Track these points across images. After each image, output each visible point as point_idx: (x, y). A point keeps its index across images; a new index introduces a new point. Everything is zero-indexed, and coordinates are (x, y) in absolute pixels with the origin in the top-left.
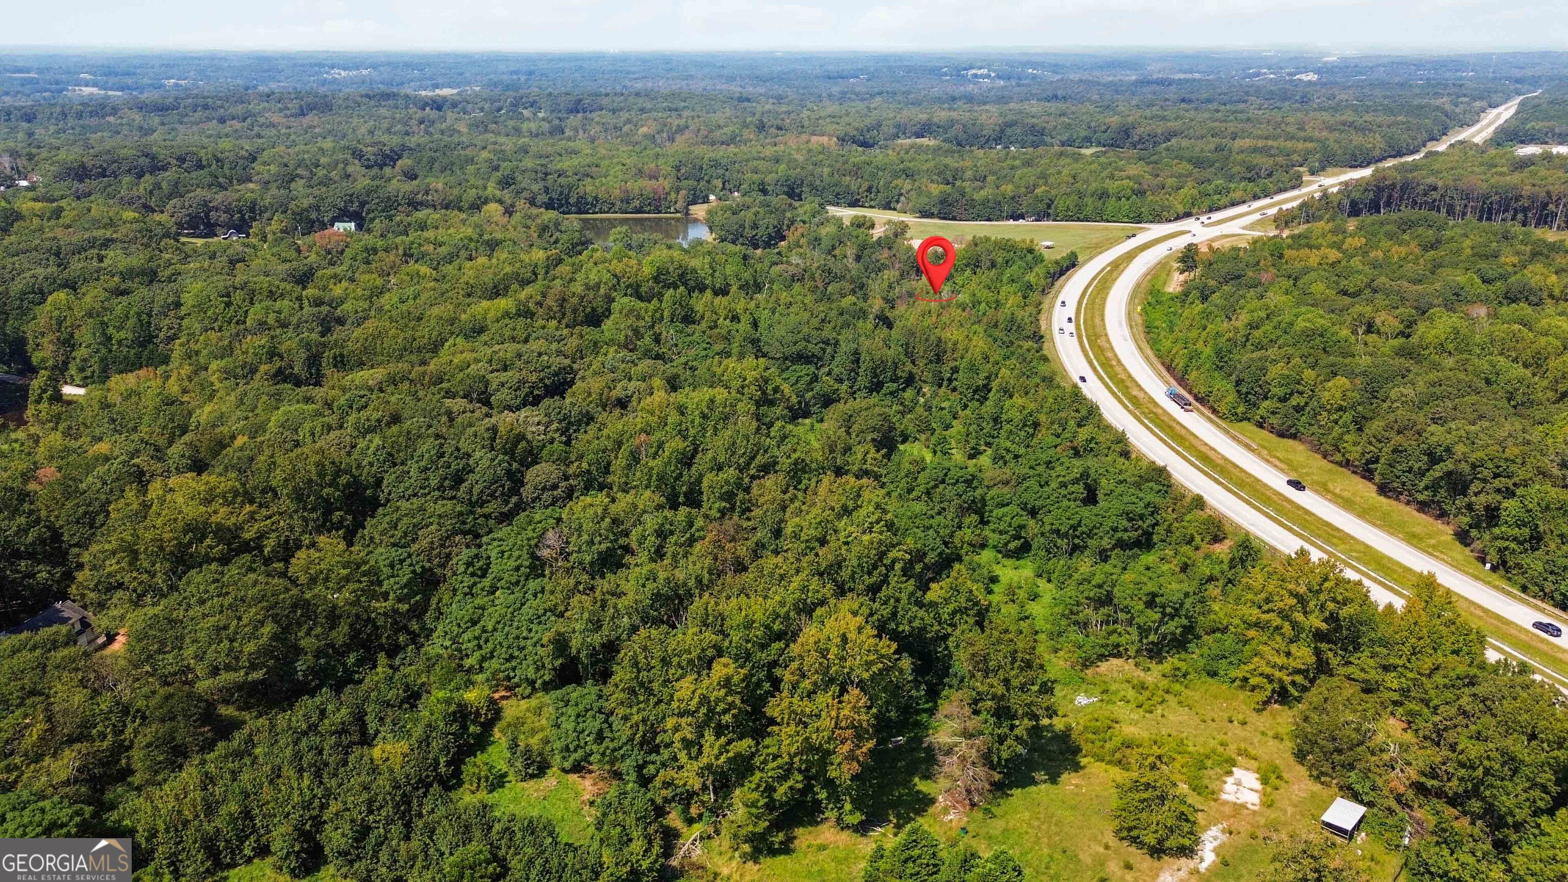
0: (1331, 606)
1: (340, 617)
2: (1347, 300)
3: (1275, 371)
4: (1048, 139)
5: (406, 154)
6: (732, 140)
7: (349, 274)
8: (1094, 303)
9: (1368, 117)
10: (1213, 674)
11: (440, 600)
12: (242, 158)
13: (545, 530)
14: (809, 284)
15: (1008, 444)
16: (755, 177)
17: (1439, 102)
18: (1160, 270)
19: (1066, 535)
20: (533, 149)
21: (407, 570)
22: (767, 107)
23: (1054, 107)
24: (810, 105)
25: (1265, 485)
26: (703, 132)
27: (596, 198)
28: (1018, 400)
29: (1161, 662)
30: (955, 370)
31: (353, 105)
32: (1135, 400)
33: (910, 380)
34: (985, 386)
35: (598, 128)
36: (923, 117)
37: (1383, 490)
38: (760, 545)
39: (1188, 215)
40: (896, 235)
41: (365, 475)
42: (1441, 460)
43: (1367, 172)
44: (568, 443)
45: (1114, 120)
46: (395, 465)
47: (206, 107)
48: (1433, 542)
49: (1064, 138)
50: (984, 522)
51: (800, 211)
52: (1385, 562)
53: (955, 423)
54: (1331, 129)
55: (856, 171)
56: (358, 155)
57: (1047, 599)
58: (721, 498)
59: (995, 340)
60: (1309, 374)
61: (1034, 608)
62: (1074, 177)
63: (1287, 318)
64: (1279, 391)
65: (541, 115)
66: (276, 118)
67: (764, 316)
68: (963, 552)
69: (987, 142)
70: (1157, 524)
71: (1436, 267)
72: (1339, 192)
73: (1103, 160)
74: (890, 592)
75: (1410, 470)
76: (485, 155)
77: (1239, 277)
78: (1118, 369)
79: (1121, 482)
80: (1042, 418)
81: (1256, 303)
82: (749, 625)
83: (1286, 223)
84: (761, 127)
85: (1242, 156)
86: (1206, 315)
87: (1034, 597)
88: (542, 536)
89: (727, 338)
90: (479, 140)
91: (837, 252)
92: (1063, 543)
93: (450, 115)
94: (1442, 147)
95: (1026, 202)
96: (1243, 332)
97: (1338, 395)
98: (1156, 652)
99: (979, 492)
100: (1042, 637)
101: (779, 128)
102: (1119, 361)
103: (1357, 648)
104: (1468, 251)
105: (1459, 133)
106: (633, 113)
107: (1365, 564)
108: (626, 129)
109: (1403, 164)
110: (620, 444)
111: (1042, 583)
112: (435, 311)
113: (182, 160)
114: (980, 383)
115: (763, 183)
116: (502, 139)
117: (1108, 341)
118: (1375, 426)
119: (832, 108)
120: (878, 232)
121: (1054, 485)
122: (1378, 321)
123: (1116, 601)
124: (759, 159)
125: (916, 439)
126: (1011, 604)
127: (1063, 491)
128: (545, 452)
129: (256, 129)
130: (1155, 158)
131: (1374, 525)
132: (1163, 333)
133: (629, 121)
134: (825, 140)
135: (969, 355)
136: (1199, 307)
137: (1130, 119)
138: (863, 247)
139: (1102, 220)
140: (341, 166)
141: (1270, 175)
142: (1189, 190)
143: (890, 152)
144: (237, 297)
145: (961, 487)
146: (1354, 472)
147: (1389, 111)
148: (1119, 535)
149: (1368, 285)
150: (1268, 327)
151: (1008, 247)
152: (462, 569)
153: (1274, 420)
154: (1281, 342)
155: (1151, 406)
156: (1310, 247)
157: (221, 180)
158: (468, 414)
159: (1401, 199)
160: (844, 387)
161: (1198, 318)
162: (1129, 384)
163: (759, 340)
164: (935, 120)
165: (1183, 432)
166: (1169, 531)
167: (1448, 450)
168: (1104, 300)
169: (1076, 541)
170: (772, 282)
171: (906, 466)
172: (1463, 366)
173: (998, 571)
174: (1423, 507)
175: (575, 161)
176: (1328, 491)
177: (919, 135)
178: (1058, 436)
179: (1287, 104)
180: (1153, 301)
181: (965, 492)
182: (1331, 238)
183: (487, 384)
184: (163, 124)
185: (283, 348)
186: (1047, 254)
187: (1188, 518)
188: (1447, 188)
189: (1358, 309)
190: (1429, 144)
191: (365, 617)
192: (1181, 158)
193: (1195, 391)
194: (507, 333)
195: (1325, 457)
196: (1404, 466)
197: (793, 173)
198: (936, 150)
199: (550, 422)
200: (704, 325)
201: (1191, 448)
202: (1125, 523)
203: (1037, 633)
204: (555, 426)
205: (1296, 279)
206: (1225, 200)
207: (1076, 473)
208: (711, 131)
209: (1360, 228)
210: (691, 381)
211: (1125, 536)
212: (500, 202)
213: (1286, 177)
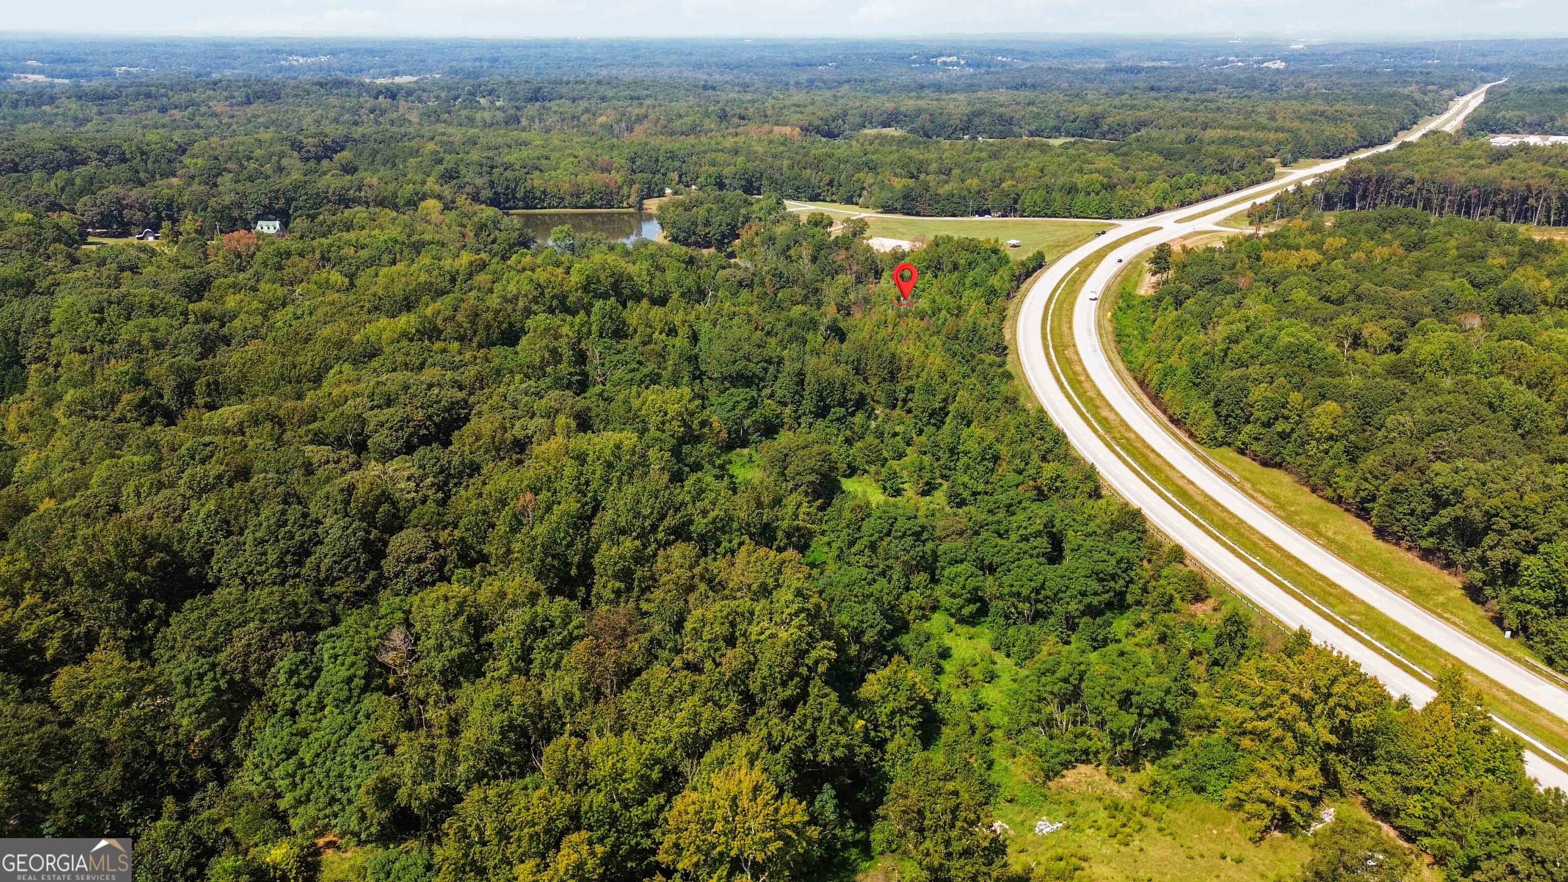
0: (1342, 714)
1: (111, 755)
2: (1331, 308)
3: (1258, 393)
4: (1016, 129)
5: (349, 145)
6: (693, 130)
7: (252, 283)
8: (1061, 308)
9: (1339, 106)
10: (1200, 790)
11: (252, 723)
12: (171, 150)
13: (391, 627)
14: (758, 290)
15: (966, 479)
16: (712, 170)
17: (1406, 91)
18: (1130, 271)
19: (1027, 599)
20: (483, 141)
21: (208, 684)
22: (731, 95)
23: (1024, 95)
24: (775, 93)
25: (1251, 528)
26: (663, 122)
27: (544, 192)
28: (976, 430)
29: (1137, 770)
30: (910, 390)
31: (303, 93)
32: (1104, 422)
33: (861, 402)
34: (941, 409)
35: (556, 118)
36: (890, 106)
37: (1381, 533)
38: (656, 643)
39: (1159, 210)
40: (855, 235)
41: (189, 550)
42: (1446, 504)
43: (1340, 164)
44: (443, 503)
45: (1083, 110)
46: (229, 533)
47: (148, 96)
48: (1441, 599)
49: (1033, 128)
50: (934, 581)
51: (756, 207)
52: (1389, 627)
53: (909, 450)
54: (1302, 119)
55: (817, 164)
56: (297, 146)
57: (1005, 681)
58: (616, 576)
59: (955, 355)
60: (1295, 397)
61: (990, 694)
62: (1042, 171)
63: (1269, 331)
64: (1264, 416)
65: (498, 104)
66: (219, 107)
67: (705, 328)
68: (911, 617)
69: (953, 133)
70: (1131, 581)
71: (1421, 269)
72: (1314, 185)
73: (1071, 151)
74: (808, 710)
75: (1412, 513)
76: (431, 146)
77: (1215, 281)
78: (1086, 385)
79: (1089, 535)
80: (1003, 449)
81: (1236, 314)
82: (618, 776)
83: (1261, 218)
84: (723, 117)
85: (1212, 148)
86: (1180, 324)
87: (991, 677)
88: (384, 636)
89: (662, 356)
90: (426, 131)
91: (792, 252)
92: (1025, 607)
93: (402, 104)
94: (1413, 136)
95: (992, 196)
96: (1223, 346)
97: (1329, 422)
98: (1132, 760)
99: (930, 545)
100: (998, 734)
101: (742, 118)
102: (1088, 376)
103: (1372, 759)
104: (1454, 252)
105: (1429, 122)
106: (593, 101)
107: (1368, 631)
108: (584, 118)
109: (1378, 156)
110: (504, 503)
111: (999, 657)
112: (326, 331)
113: (103, 153)
114: (937, 405)
115: (720, 176)
116: (451, 130)
117: (1077, 353)
118: (1371, 460)
119: (799, 97)
120: (836, 230)
121: (1014, 537)
122: (1366, 333)
123: (1084, 699)
124: (718, 151)
125: (865, 471)
126: (963, 689)
127: (1024, 546)
128: (414, 514)
129: (197, 118)
130: (1125, 149)
131: (1374, 577)
132: (1135, 342)
133: (587, 110)
134: (787, 130)
135: (924, 375)
136: (1173, 314)
137: (1099, 109)
138: (819, 247)
139: (1071, 216)
140: (275, 158)
141: (1242, 167)
142: (1160, 185)
143: (854, 143)
144: (112, 312)
145: (909, 541)
146: (1347, 510)
147: (1357, 98)
148: (1087, 600)
149: (1352, 291)
150: (1248, 341)
151: (971, 247)
152: (282, 678)
153: (1256, 447)
154: (1263, 358)
155: (1122, 429)
156: (1289, 248)
157: (142, 175)
158: (331, 466)
159: (1377, 192)
160: (788, 411)
161: (1171, 327)
162: (1098, 402)
163: (696, 357)
164: (903, 109)
165: (1158, 462)
166: (1145, 590)
167: (1455, 492)
168: (1072, 305)
169: (1040, 606)
170: (716, 289)
171: (847, 514)
172: (1463, 388)
173: (949, 640)
174: (1427, 555)
175: (525, 153)
176: (1320, 534)
177: (885, 125)
178: (1020, 472)
179: (1255, 92)
180: (1123, 305)
181: (913, 546)
182: (1310, 237)
183: (364, 422)
184: (101, 114)
185: (151, 374)
186: (1011, 254)
187: (1165, 572)
188: (1424, 181)
189: (1343, 320)
190: (1400, 134)
191: (146, 752)
192: (1151, 150)
193: (1171, 412)
194: (400, 358)
195: (1314, 491)
196: (1405, 508)
197: (751, 166)
198: (901, 141)
199: (426, 476)
200: (637, 339)
201: (1167, 481)
202: (1095, 585)
203: (992, 728)
204: (429, 481)
205: (1275, 284)
206: (1196, 194)
207: (1038, 525)
208: (670, 121)
209: (1339, 225)
210: (603, 416)
211: (1095, 601)
212: (439, 197)
213: (1258, 170)
